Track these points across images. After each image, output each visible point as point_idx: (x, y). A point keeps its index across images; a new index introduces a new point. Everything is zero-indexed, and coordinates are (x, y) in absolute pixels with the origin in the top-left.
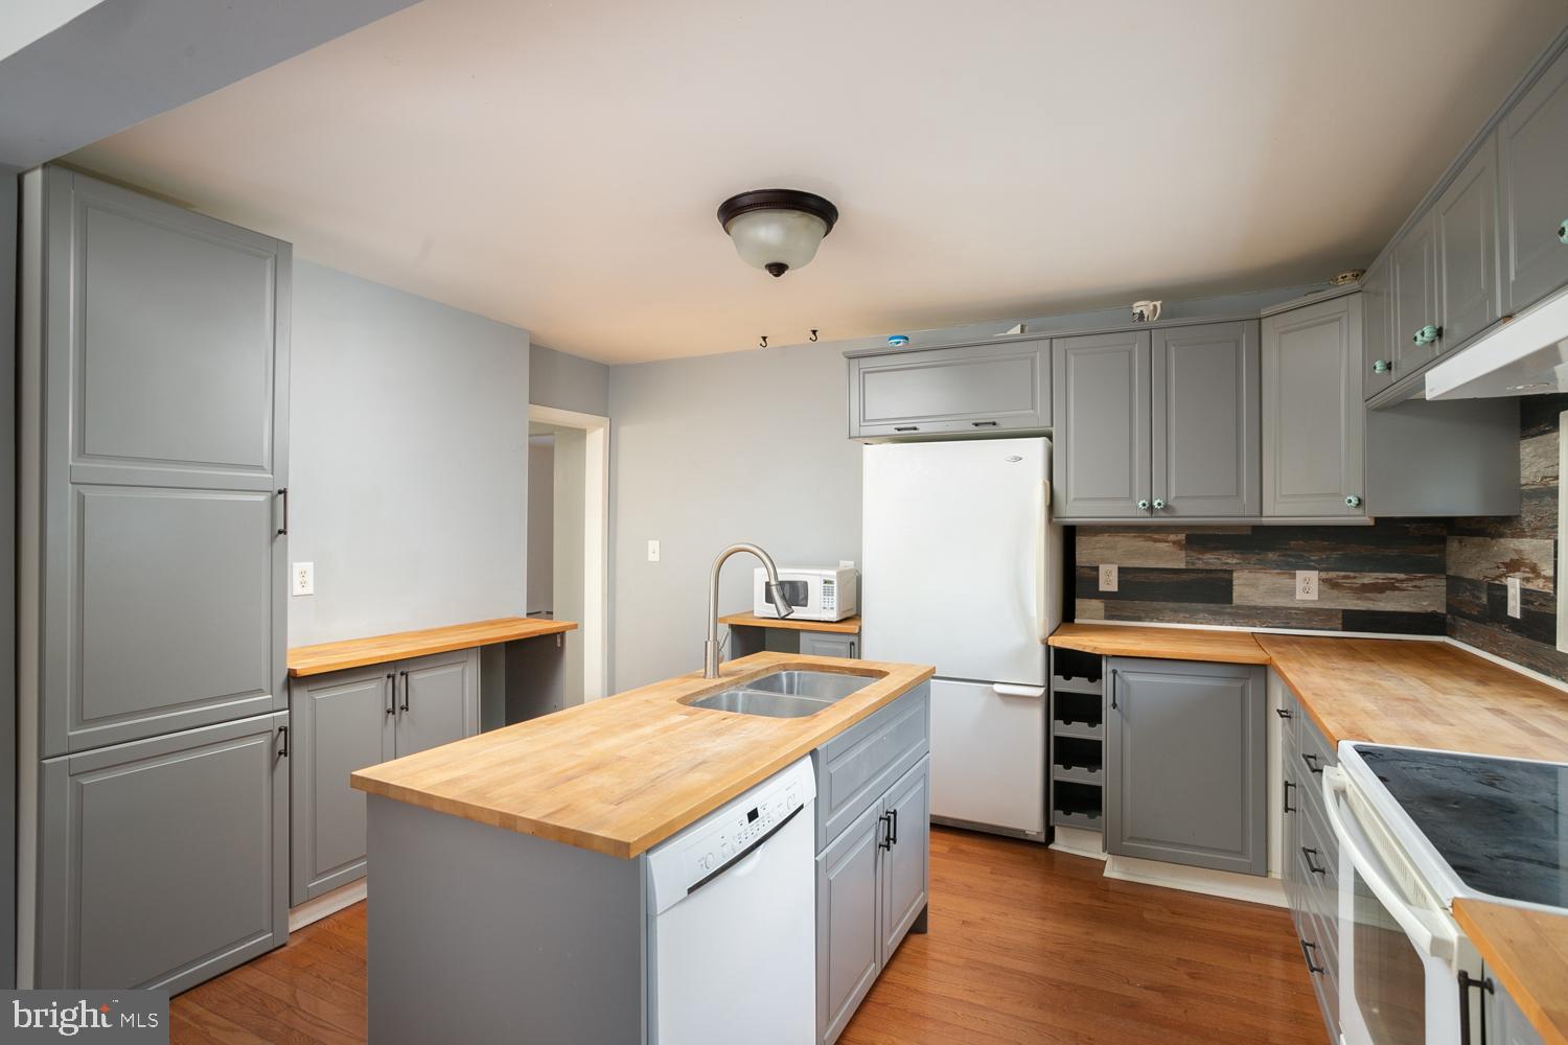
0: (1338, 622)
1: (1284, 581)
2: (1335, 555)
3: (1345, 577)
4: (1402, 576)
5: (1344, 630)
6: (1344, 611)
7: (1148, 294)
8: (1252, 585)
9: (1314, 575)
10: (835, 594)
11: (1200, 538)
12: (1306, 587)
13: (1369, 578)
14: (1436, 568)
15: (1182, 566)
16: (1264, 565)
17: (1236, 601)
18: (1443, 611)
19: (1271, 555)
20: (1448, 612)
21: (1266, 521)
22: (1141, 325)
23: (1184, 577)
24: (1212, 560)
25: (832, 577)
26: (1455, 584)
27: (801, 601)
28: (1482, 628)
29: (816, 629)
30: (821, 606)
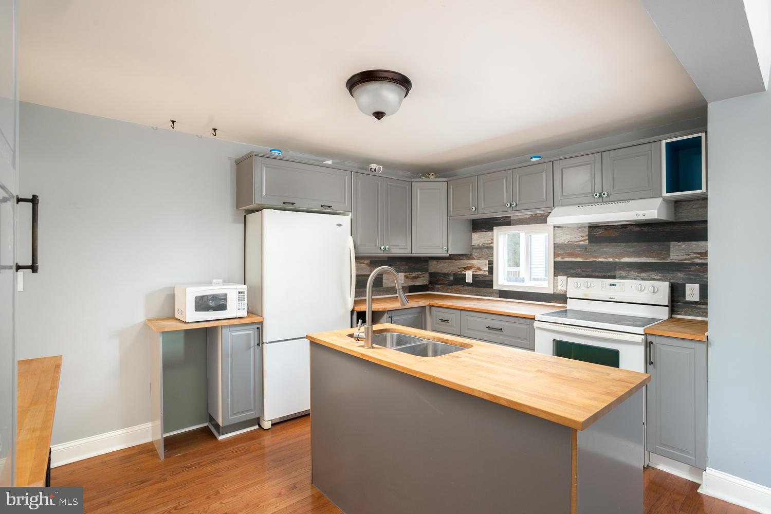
0: (408, 290)
1: (396, 276)
2: (407, 267)
3: (409, 274)
4: (420, 273)
5: (409, 292)
6: (409, 286)
7: (378, 162)
8: (389, 279)
9: (403, 274)
10: (246, 300)
12: (401, 279)
13: (414, 274)
14: (426, 269)
16: (391, 271)
17: (384, 286)
18: (428, 284)
19: (393, 267)
20: (429, 283)
21: (413, 255)
22: (375, 174)
25: (243, 289)
26: (433, 275)
27: (223, 307)
28: (450, 287)
29: (236, 323)
30: (236, 308)
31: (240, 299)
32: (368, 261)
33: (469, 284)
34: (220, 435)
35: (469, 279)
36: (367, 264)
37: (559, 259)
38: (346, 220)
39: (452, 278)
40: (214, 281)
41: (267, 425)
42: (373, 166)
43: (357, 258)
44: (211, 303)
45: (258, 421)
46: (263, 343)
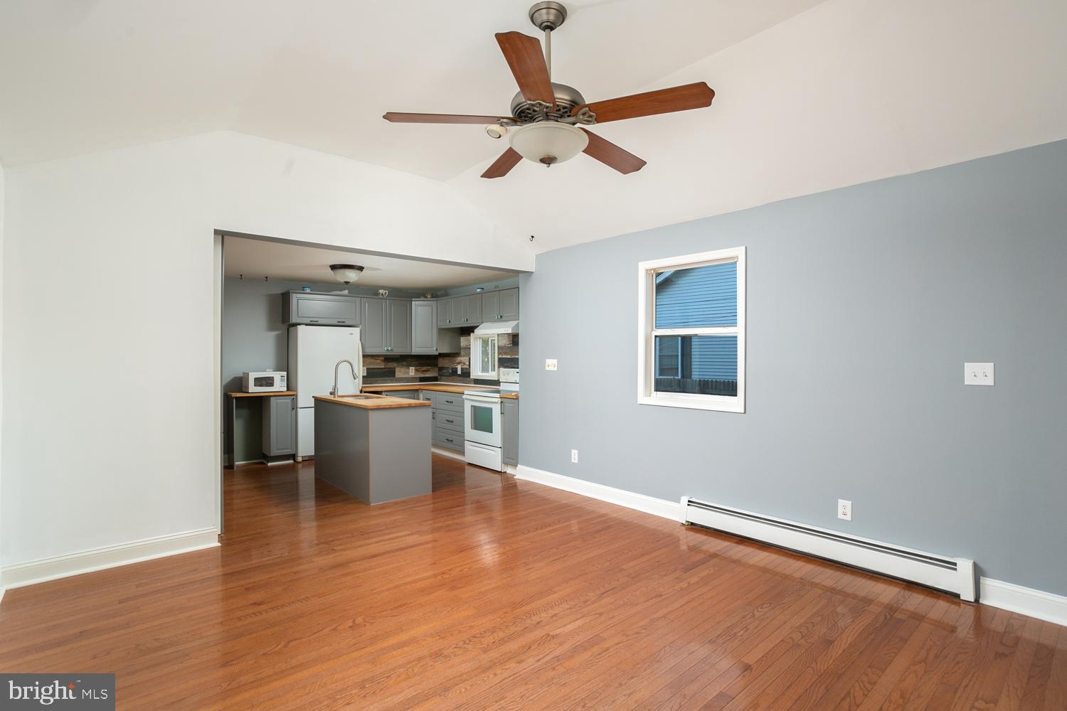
0: (418, 380)
1: (407, 370)
2: (417, 363)
3: (420, 368)
4: (431, 368)
5: (420, 381)
6: (420, 377)
8: (400, 372)
9: (413, 368)
10: (286, 381)
11: (388, 359)
12: (412, 372)
13: (425, 368)
14: (435, 365)
15: (383, 367)
16: (403, 366)
17: (397, 376)
18: (437, 376)
19: (404, 363)
21: (413, 354)
22: (382, 297)
23: (384, 370)
24: (391, 365)
25: (283, 375)
26: (441, 369)
27: (271, 384)
28: (450, 378)
29: (279, 395)
30: (279, 385)
31: (282, 380)
32: (383, 358)
33: (459, 375)
34: (268, 462)
35: (459, 372)
36: (382, 360)
37: (500, 356)
38: (356, 331)
39: (451, 371)
40: (267, 370)
41: (300, 459)
42: (381, 291)
43: (364, 356)
44: (264, 382)
45: (293, 456)
46: (297, 408)
